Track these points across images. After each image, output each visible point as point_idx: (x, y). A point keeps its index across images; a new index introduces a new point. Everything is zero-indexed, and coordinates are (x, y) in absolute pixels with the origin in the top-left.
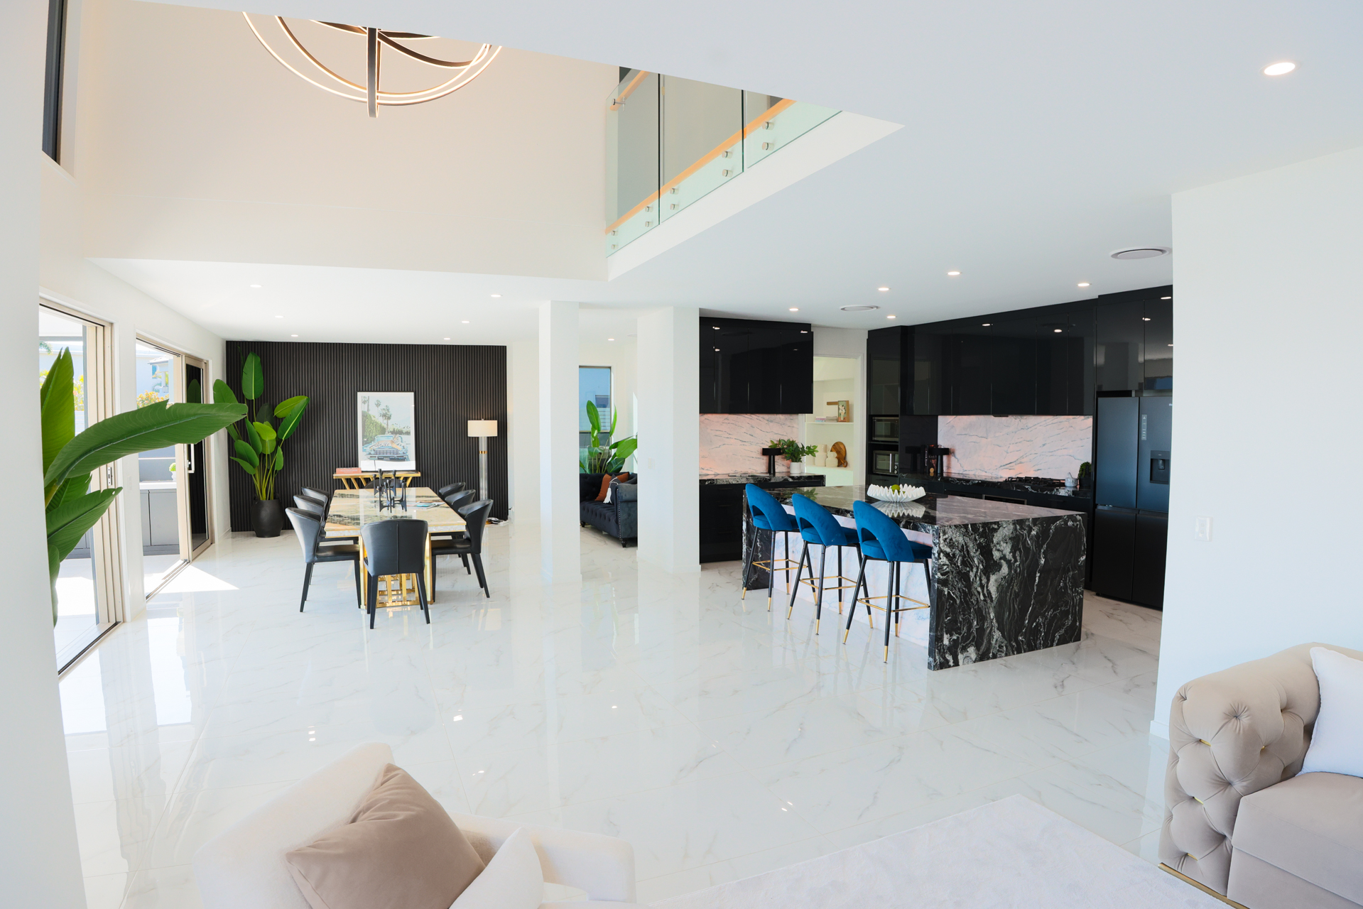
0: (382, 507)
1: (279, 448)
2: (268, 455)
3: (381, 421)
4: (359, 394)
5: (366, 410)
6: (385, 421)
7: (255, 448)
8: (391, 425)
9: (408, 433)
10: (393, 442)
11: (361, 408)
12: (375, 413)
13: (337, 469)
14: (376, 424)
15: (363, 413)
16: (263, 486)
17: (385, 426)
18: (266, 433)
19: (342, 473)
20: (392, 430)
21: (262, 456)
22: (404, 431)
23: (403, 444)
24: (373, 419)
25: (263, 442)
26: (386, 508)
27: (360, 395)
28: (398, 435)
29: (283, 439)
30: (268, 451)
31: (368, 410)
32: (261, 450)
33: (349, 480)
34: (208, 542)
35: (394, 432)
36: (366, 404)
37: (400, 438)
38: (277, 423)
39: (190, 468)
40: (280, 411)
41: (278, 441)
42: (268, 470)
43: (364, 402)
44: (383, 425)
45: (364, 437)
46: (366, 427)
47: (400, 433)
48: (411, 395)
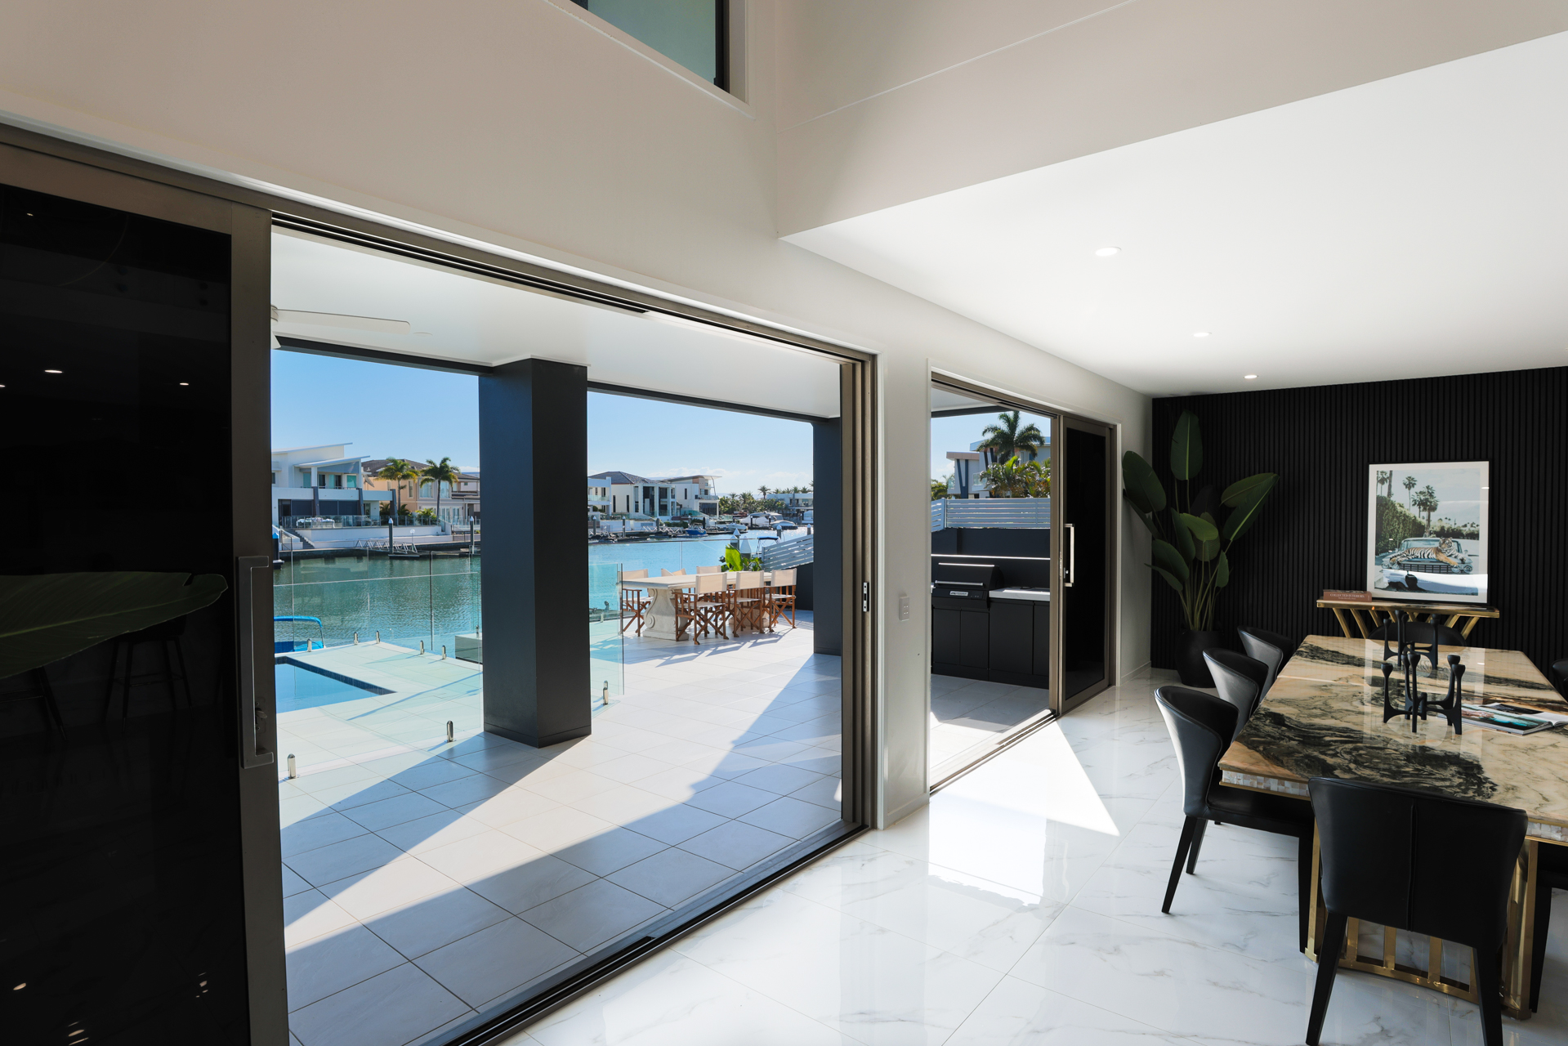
0: (1390, 713)
1: (1223, 554)
2: (1206, 563)
3: (1414, 512)
4: (1371, 466)
5: (1385, 494)
6: (1425, 514)
7: (1185, 552)
8: (1437, 520)
9: (1474, 536)
10: (1438, 551)
11: (1375, 491)
12: (1403, 499)
13: (1326, 593)
14: (1405, 519)
15: (1380, 500)
16: (1196, 609)
17: (1424, 522)
18: (1204, 531)
19: (1334, 600)
20: (1437, 529)
21: (1195, 564)
22: (1466, 530)
23: (1461, 556)
24: (1399, 509)
25: (1198, 543)
26: (1403, 716)
27: (1374, 470)
28: (1450, 539)
29: (1232, 539)
30: (1206, 556)
31: (1390, 494)
32: (1194, 554)
33: (1346, 612)
34: (1105, 682)
35: (1444, 534)
36: (1386, 485)
37: (1454, 545)
38: (1222, 516)
39: (1067, 579)
40: (1230, 496)
41: (1223, 541)
42: (1205, 585)
43: (1382, 481)
44: (1419, 520)
45: (1378, 537)
46: (1385, 524)
47: (1457, 534)
48: (1482, 468)
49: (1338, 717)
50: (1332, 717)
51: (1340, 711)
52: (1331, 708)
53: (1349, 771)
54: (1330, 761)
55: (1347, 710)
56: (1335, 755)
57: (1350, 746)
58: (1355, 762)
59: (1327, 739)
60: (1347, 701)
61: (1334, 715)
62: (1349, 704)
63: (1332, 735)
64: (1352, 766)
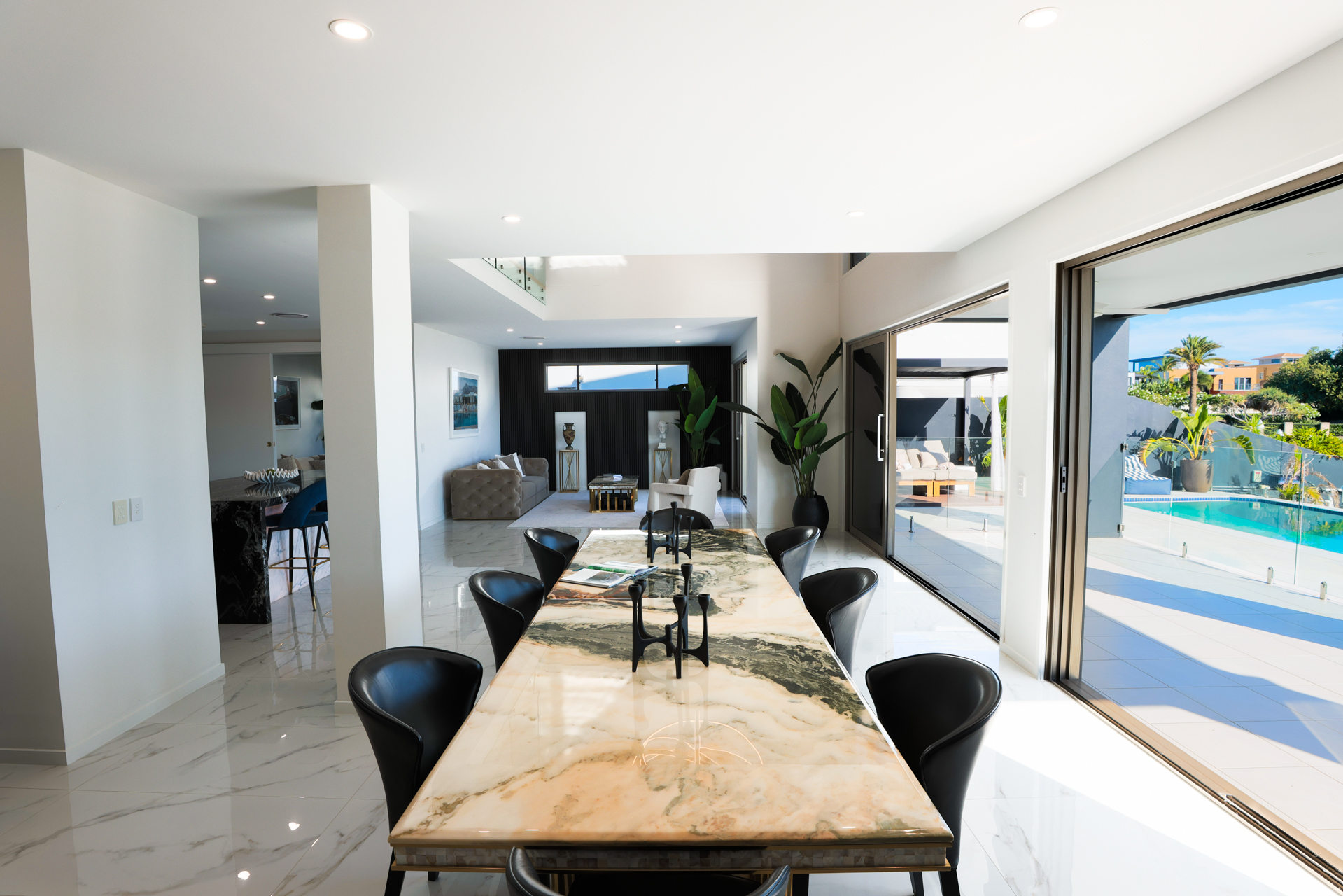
49: (718, 558)
50: (722, 558)
51: (720, 564)
52: (727, 565)
53: (700, 532)
54: (710, 535)
55: (716, 565)
56: (709, 537)
57: (705, 542)
58: (699, 536)
59: (717, 544)
60: (720, 573)
61: (722, 560)
62: (718, 570)
63: (716, 546)
64: (700, 534)
